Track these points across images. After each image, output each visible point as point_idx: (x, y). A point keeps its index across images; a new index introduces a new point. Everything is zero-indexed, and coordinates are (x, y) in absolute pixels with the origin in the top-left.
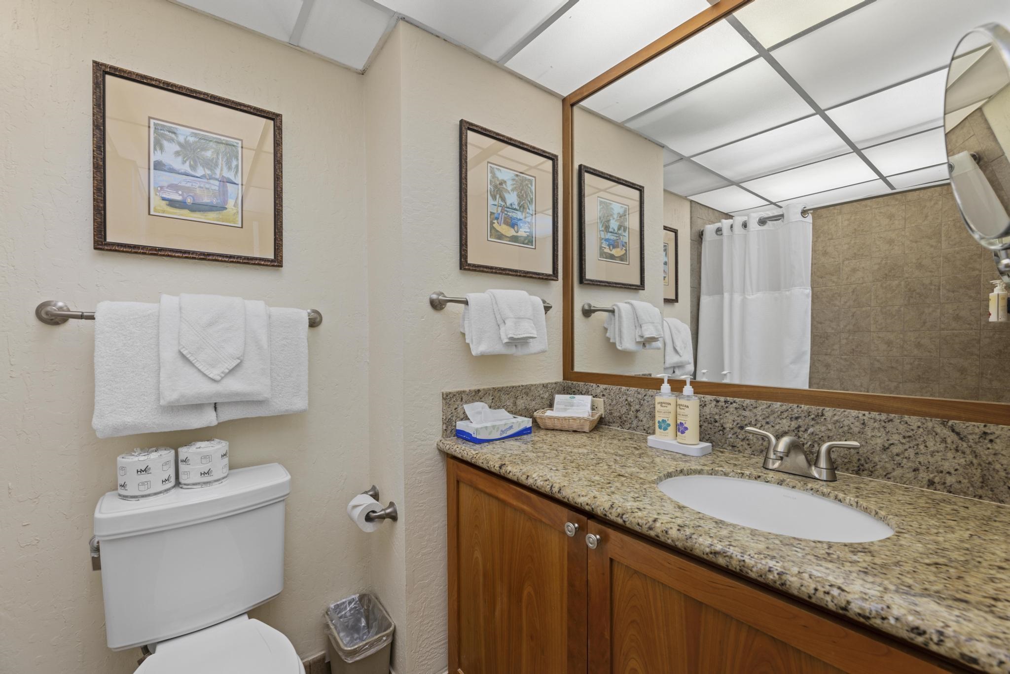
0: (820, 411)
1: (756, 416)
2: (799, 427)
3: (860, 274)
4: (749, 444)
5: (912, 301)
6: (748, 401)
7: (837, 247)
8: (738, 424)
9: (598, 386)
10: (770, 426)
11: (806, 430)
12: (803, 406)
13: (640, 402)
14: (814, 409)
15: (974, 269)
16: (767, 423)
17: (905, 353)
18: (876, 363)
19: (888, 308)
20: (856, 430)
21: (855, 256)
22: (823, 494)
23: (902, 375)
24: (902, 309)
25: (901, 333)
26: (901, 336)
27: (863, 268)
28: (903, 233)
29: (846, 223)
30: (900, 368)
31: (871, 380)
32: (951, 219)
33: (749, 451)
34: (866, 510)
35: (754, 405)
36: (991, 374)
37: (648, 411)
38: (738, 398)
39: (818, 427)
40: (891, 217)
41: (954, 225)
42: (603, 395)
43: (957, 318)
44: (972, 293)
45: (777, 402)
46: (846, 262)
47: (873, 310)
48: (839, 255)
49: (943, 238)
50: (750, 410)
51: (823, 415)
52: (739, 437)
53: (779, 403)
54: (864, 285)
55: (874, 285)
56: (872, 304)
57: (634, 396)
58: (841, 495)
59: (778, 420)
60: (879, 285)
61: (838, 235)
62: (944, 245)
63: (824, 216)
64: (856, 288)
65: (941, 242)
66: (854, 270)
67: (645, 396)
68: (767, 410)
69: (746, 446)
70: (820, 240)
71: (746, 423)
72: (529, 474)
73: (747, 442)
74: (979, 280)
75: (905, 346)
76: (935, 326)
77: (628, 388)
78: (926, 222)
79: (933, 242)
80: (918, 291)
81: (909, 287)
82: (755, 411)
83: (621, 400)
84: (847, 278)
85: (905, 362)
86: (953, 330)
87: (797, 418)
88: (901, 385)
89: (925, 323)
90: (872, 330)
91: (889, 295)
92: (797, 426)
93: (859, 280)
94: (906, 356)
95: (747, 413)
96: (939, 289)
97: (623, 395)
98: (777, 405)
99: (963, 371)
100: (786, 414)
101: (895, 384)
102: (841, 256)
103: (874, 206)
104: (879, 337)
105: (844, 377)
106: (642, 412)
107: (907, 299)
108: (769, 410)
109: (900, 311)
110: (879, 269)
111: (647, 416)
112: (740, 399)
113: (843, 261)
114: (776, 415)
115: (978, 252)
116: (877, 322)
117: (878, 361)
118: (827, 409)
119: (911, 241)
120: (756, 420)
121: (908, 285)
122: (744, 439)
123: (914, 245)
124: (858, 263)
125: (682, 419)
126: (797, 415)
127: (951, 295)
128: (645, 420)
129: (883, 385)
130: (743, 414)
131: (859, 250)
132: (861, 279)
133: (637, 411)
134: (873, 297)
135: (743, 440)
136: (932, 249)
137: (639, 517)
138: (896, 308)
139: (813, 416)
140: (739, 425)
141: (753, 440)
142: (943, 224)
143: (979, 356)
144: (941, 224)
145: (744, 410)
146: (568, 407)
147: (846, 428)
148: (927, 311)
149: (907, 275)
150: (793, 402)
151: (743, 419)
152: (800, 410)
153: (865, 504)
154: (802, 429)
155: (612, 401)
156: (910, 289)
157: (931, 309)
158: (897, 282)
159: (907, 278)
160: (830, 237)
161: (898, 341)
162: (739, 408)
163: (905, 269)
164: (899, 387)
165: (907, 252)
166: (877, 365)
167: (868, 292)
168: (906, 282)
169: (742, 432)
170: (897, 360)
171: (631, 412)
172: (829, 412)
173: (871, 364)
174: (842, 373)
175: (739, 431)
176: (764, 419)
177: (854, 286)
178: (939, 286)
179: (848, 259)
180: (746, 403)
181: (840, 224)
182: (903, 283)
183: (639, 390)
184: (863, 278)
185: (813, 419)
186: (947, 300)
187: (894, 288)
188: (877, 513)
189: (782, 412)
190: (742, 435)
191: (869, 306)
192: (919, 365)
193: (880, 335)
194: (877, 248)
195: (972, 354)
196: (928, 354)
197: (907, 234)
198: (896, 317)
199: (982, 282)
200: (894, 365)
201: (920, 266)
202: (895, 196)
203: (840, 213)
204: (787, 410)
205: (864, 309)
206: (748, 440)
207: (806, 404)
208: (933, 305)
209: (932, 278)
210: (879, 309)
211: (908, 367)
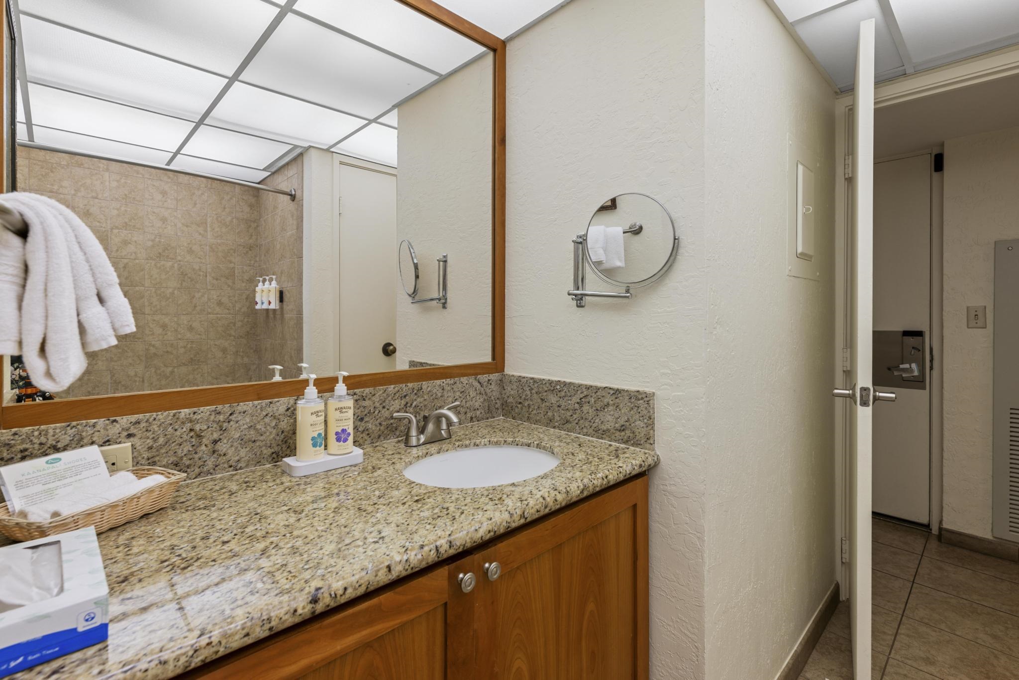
0: (420, 386)
1: (374, 403)
2: (407, 403)
3: (131, 248)
4: (368, 434)
5: (184, 284)
6: (367, 390)
7: (103, 209)
8: (358, 416)
9: (115, 421)
10: (386, 409)
11: (411, 405)
12: (409, 384)
13: (221, 426)
14: (416, 385)
15: (231, 262)
16: (384, 407)
17: (179, 336)
18: (151, 348)
19: (162, 290)
20: (439, 395)
21: (126, 226)
22: (466, 446)
23: (177, 359)
24: (176, 292)
25: (175, 316)
26: (176, 319)
27: (136, 242)
28: (175, 214)
29: (114, 184)
30: (175, 352)
31: (146, 367)
32: (214, 213)
33: (369, 441)
34: (497, 444)
35: (373, 393)
36: (243, 352)
37: (237, 435)
38: (358, 388)
39: (419, 400)
40: (164, 193)
41: (217, 219)
42: (130, 436)
43: (220, 303)
44: (230, 282)
45: (391, 385)
46: (115, 231)
47: (147, 290)
48: (106, 220)
49: (209, 229)
50: (369, 399)
51: (421, 389)
52: (360, 430)
53: (392, 386)
54: (137, 261)
55: (147, 263)
56: (146, 285)
57: (208, 420)
58: (478, 442)
59: (392, 402)
60: (153, 263)
61: (105, 195)
62: (209, 235)
63: (86, 165)
64: (127, 264)
65: (207, 232)
66: (126, 243)
67: (231, 414)
68: (383, 395)
69: (366, 437)
70: (79, 194)
71: (365, 413)
72: (387, 564)
73: (367, 433)
74: (234, 272)
75: (179, 330)
76: (204, 311)
77: (195, 409)
78: (195, 209)
79: (201, 230)
80: (189, 275)
81: (181, 270)
82: (373, 398)
83: (178, 433)
84: (117, 250)
85: (179, 347)
86: (217, 314)
87: (405, 396)
88: (176, 370)
89: (195, 307)
90: (146, 313)
91: (163, 277)
92: (405, 403)
93: (131, 255)
94: (180, 339)
95: (367, 403)
96: (206, 276)
97: (183, 423)
98: (391, 388)
99: (224, 351)
100: (397, 395)
101: (170, 369)
102: (109, 222)
103: (146, 176)
104: (154, 320)
105: (116, 367)
106: (225, 441)
107: (180, 282)
108: (385, 395)
109: (174, 293)
110: (153, 246)
111: (235, 444)
112: (360, 390)
113: (112, 229)
114: (390, 398)
115: (233, 248)
116: (151, 303)
117: (153, 346)
118: (424, 383)
119: (183, 224)
120: (375, 407)
121: (181, 267)
122: (364, 430)
123: (185, 229)
124: (130, 235)
125: (343, 424)
126: (405, 393)
127: (215, 282)
128: (231, 452)
129: (159, 372)
130: (363, 404)
131: (130, 220)
132: (133, 254)
133: (215, 442)
134: (146, 277)
135: (363, 432)
136: (200, 236)
137: (535, 505)
138: (170, 290)
139: (415, 391)
140: (359, 418)
141: (372, 429)
142: (209, 215)
143: (235, 337)
144: (207, 215)
145: (364, 400)
146: (51, 486)
147: (434, 396)
148: (197, 295)
149: (179, 258)
150: (402, 383)
151: (363, 410)
152: (407, 388)
153: (495, 440)
154: (409, 405)
155: (155, 440)
156: (182, 273)
157: (200, 294)
158: (170, 264)
159: (180, 261)
160: (94, 194)
161: (172, 324)
162: (359, 399)
163: (178, 251)
164: (174, 372)
165: (179, 234)
166: (153, 350)
167: (142, 270)
168: (179, 264)
169: (363, 424)
170: (172, 344)
171: (203, 448)
172: (425, 384)
173: (146, 349)
174: (113, 363)
175: (359, 423)
176: (381, 404)
177: (126, 261)
178: (206, 273)
179: (117, 228)
180: (365, 392)
181: (107, 183)
182: (176, 265)
183: (220, 407)
184: (135, 253)
185: (416, 394)
186: (213, 286)
187: (168, 269)
188: (505, 441)
189: (395, 394)
190: (363, 426)
191: (143, 285)
192: (191, 347)
193: (155, 318)
194: (150, 222)
195: (230, 335)
196: (199, 337)
197: (179, 216)
198: (170, 300)
199: (236, 274)
200: (169, 349)
201: (190, 251)
202: (168, 172)
203: (108, 170)
204: (399, 391)
205: (137, 288)
206: (367, 430)
207: (411, 382)
208: (202, 291)
209: (201, 265)
210: (154, 290)
211: (182, 350)
